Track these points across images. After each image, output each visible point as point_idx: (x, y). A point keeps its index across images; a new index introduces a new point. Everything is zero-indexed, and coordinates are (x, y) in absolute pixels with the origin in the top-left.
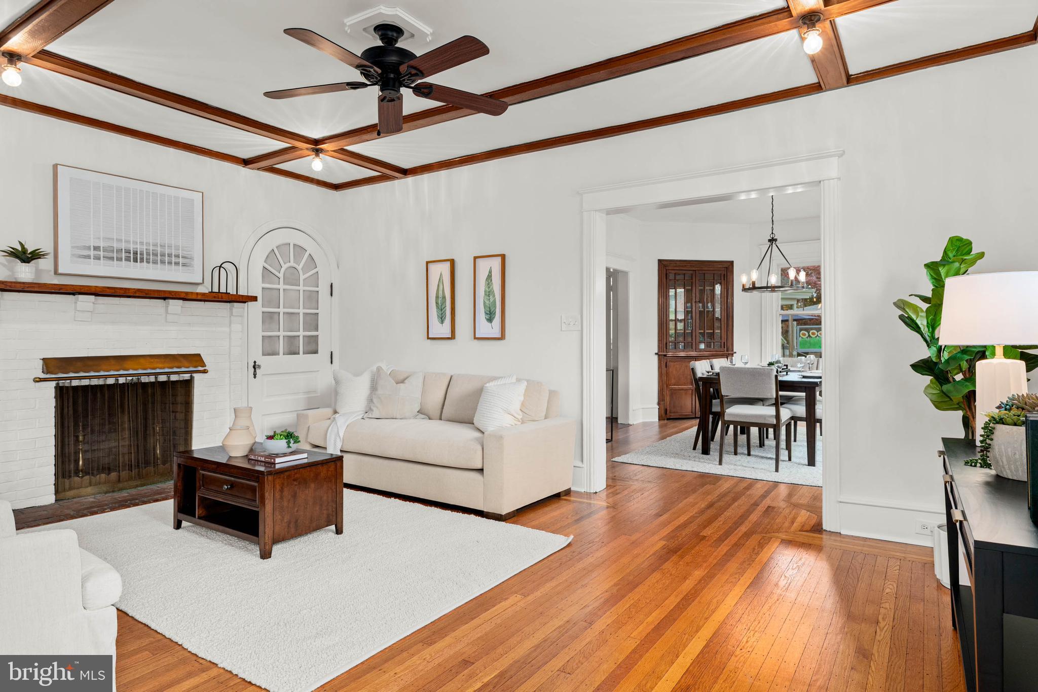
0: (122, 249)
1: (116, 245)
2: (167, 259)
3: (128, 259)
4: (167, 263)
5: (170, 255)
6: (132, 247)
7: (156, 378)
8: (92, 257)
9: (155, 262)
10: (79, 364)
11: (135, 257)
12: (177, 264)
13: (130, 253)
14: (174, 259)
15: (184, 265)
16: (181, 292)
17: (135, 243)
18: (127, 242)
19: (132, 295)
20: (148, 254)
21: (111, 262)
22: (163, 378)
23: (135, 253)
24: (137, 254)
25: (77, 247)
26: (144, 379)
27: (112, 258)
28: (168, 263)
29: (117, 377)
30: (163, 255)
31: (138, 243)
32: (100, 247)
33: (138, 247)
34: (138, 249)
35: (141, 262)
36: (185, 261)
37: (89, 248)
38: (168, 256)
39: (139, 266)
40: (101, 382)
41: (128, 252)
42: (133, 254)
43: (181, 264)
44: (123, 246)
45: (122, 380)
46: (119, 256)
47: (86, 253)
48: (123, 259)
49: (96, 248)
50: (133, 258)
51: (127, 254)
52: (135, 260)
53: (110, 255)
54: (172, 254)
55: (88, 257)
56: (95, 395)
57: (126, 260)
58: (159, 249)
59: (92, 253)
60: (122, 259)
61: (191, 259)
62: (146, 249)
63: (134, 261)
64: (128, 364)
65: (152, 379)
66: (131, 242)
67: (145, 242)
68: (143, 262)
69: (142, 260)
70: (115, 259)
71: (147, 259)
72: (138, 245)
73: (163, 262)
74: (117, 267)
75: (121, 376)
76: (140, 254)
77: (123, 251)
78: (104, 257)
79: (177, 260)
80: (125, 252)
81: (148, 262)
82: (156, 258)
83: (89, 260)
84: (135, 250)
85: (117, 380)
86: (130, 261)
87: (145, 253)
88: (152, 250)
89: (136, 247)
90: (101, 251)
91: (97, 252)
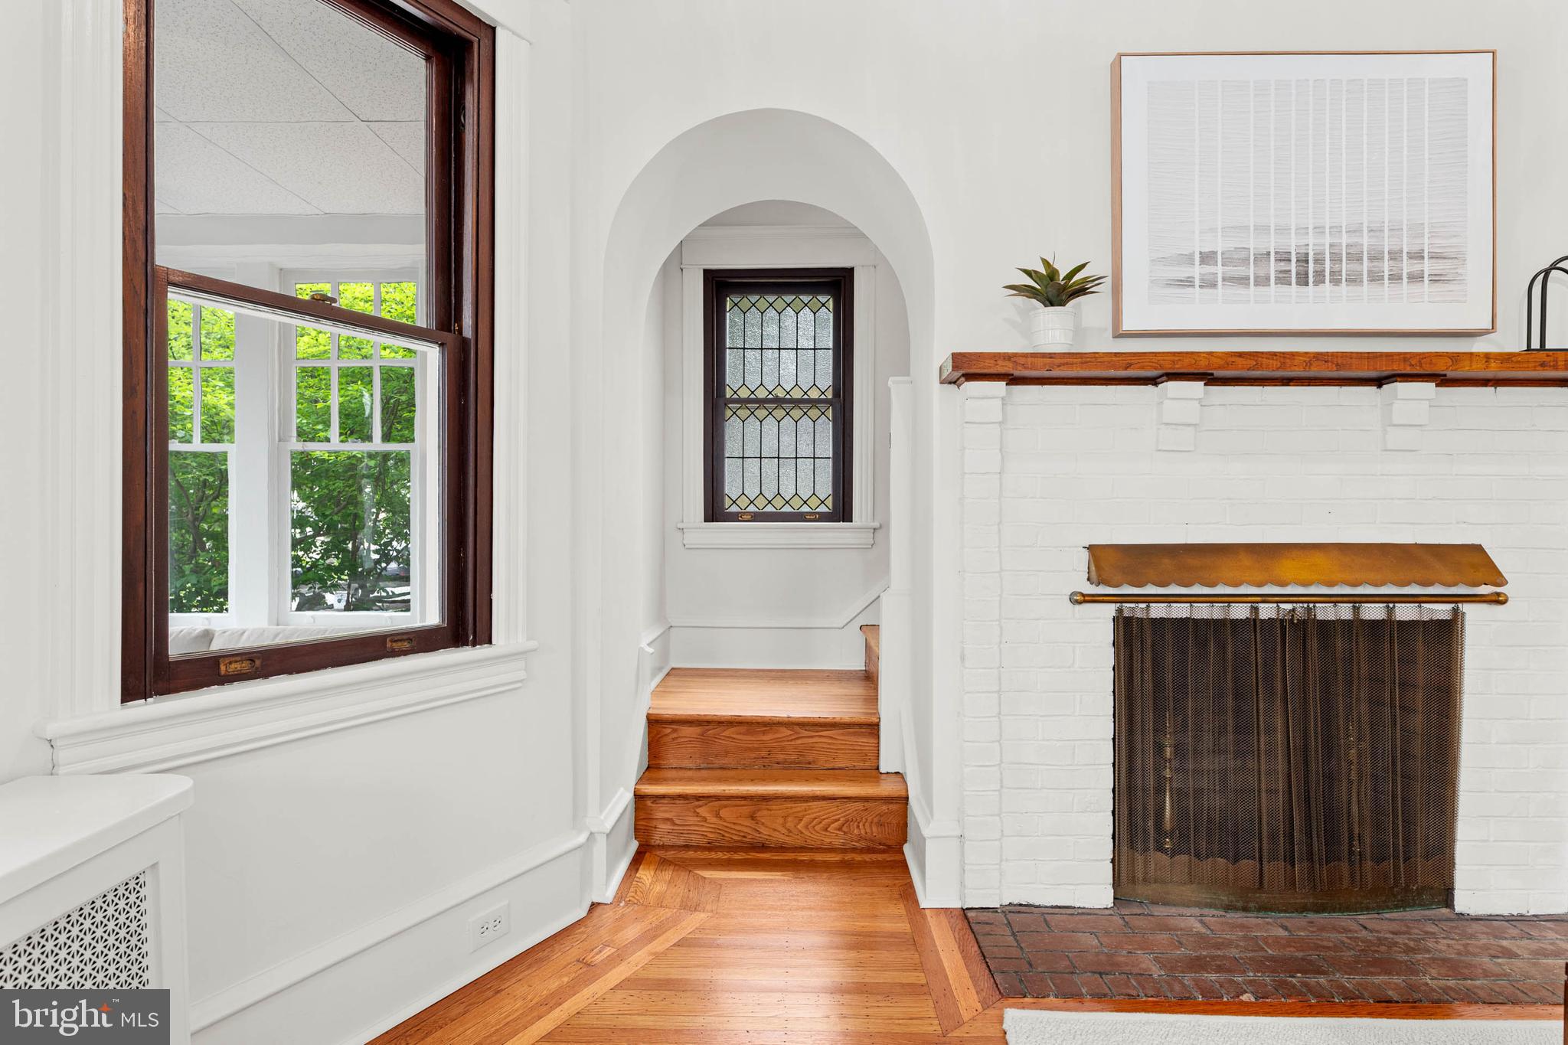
0: (1268, 254)
1: (1254, 244)
2: (1386, 266)
3: (1283, 279)
4: (1386, 277)
5: (1395, 255)
6: (1293, 244)
7: (1356, 610)
8: (1197, 283)
9: (1354, 280)
10: (1167, 563)
11: (1303, 271)
12: (1416, 278)
13: (1289, 260)
14: (1407, 267)
15: (1436, 279)
17: (1301, 230)
18: (1283, 230)
20: (1336, 258)
21: (1240, 291)
22: (1373, 612)
23: (1303, 260)
24: (1307, 261)
25: (1163, 261)
26: (1325, 612)
27: (1243, 281)
28: (1392, 277)
29: (1255, 600)
30: (1375, 257)
31: (1310, 231)
32: (1215, 253)
33: (1311, 242)
34: (1311, 247)
35: (1316, 283)
36: (1440, 266)
37: (1189, 259)
38: (1391, 259)
39: (1311, 293)
40: (1215, 612)
41: (1284, 258)
42: (1298, 262)
43: (1426, 279)
44: (1272, 244)
45: (1267, 611)
46: (1262, 273)
47: (1183, 272)
48: (1272, 280)
49: (1207, 258)
50: (1298, 274)
51: (1282, 264)
52: (1303, 280)
53: (1239, 271)
54: (1401, 252)
55: (1188, 283)
56: (1202, 644)
57: (1278, 281)
58: (1366, 241)
59: (1197, 271)
60: (1268, 279)
61: (1458, 258)
62: (1331, 246)
63: (1298, 283)
64: (1287, 567)
65: (1345, 612)
66: (1293, 231)
67: (1327, 227)
68: (1324, 282)
69: (1320, 279)
70: (1252, 281)
71: (1332, 273)
72: (1311, 234)
73: (1375, 277)
74: (1256, 302)
75: (1266, 598)
76: (1316, 261)
77: (1272, 257)
78: (1224, 279)
79: (1416, 267)
80: (1276, 261)
81: (1336, 282)
82: (1355, 266)
83: (1190, 290)
84: (1303, 251)
85: (1255, 610)
86: (1290, 285)
87: (1327, 256)
88: (1347, 246)
89: (1303, 242)
90: (1219, 264)
91: (1209, 269)
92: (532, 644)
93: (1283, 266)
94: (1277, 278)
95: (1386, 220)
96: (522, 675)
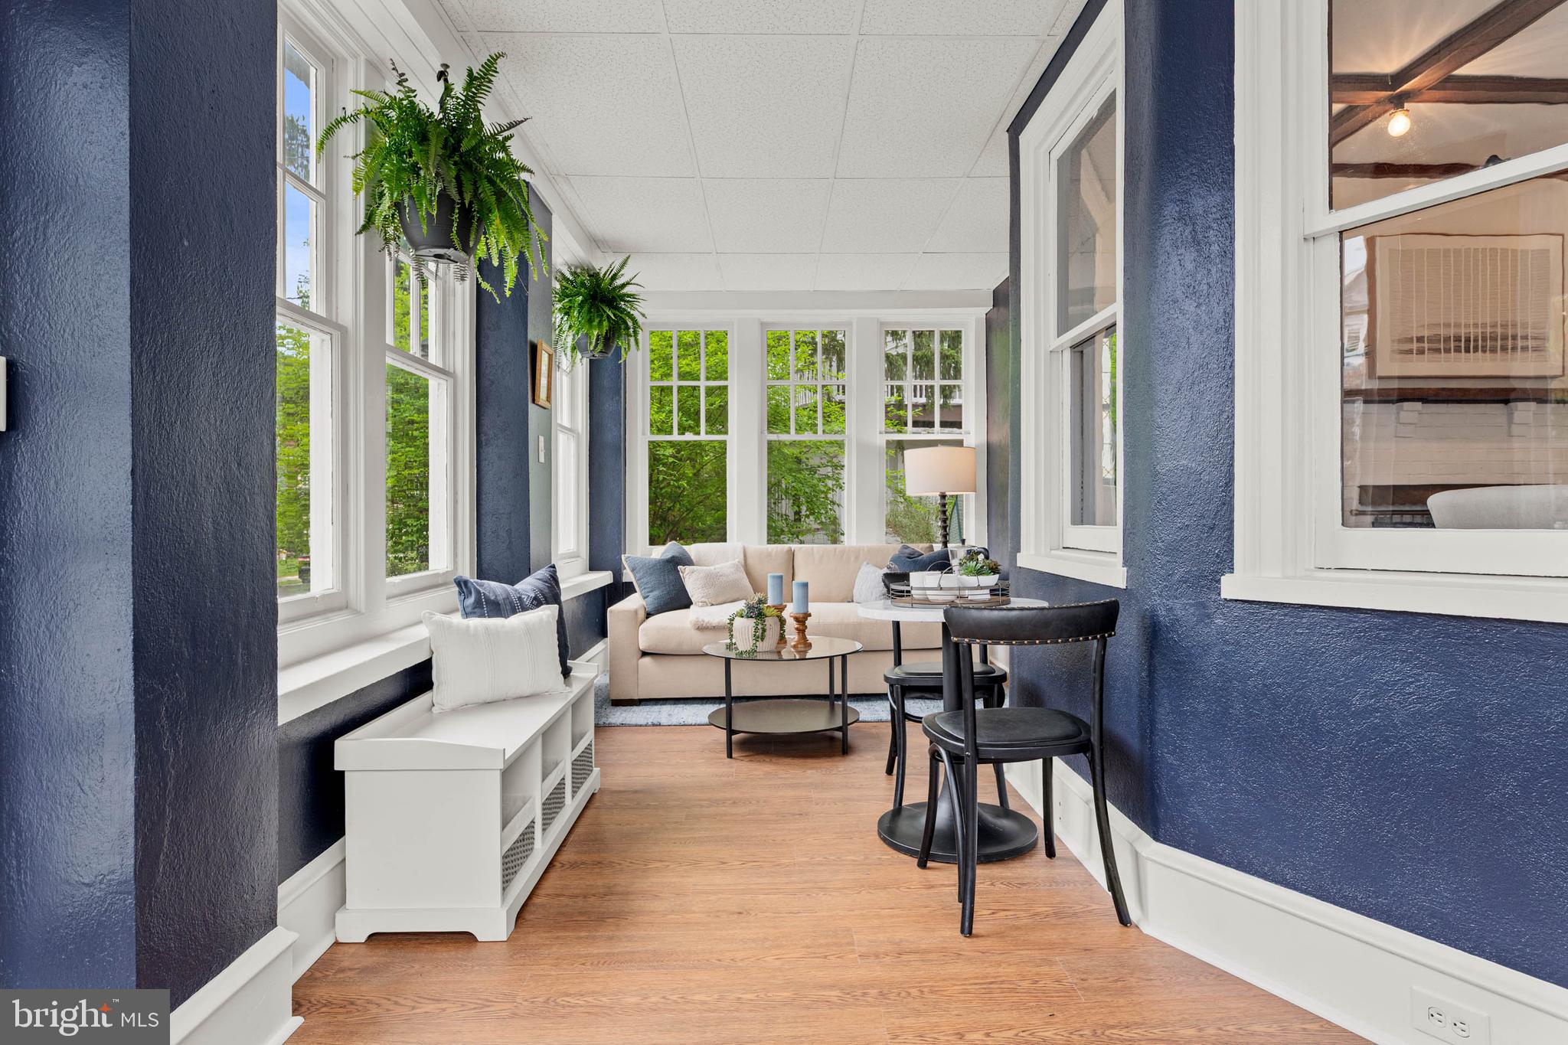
0: (1450, 337)
1: (1442, 332)
2: (1510, 343)
3: (1458, 350)
4: (1509, 348)
5: (1514, 338)
6: (1463, 332)
8: (1415, 352)
9: (1493, 350)
11: (1467, 345)
12: (1524, 349)
13: (1461, 341)
14: (1520, 343)
15: (1535, 350)
17: (1467, 326)
18: (1457, 325)
20: (1485, 340)
21: (1436, 355)
23: (1468, 340)
24: (1470, 341)
25: (1400, 341)
27: (1438, 351)
28: (1512, 349)
30: (1504, 338)
31: (1471, 326)
32: (1424, 337)
33: (1472, 331)
34: (1473, 334)
35: (1474, 352)
36: (1537, 343)
37: (1411, 340)
38: (1512, 339)
39: (1472, 357)
41: (1458, 339)
42: (1465, 341)
43: (1530, 349)
44: (1452, 332)
46: (1447, 347)
47: (1407, 347)
48: (1452, 350)
49: (1420, 339)
50: (1465, 347)
51: (1457, 342)
52: (1468, 350)
53: (1435, 345)
54: (1517, 337)
55: (1410, 352)
57: (1455, 351)
58: (1501, 331)
59: (1415, 346)
60: (1450, 349)
61: (1545, 339)
62: (1484, 333)
63: (1465, 351)
66: (1463, 326)
67: (1480, 323)
68: (1478, 351)
69: (1476, 349)
70: (1442, 351)
71: (1482, 347)
72: (1471, 328)
73: (1504, 349)
74: (1444, 362)
76: (1474, 341)
77: (1452, 338)
78: (1429, 349)
79: (1525, 344)
80: (1454, 341)
81: (1484, 351)
82: (1494, 344)
83: (1411, 355)
84: (1467, 335)
86: (1461, 352)
87: (1481, 339)
88: (1490, 333)
89: (1468, 331)
90: (1426, 342)
91: (1421, 345)
93: (1457, 344)
95: (1510, 321)
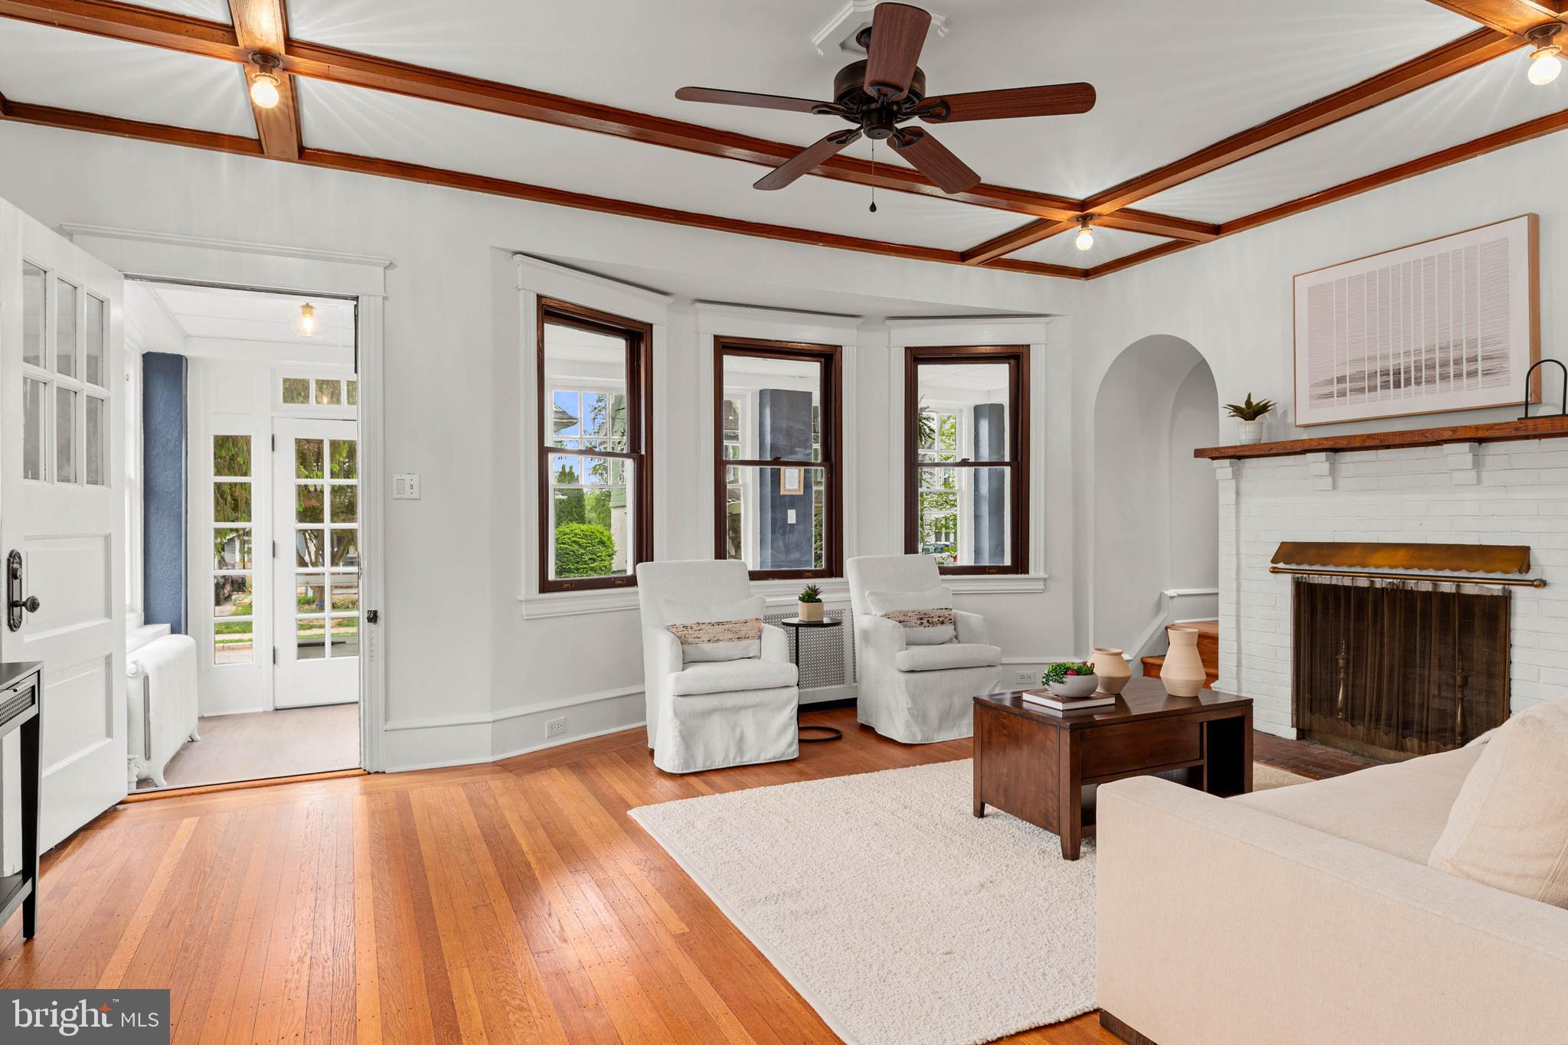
0: (1376, 372)
1: (1367, 368)
2: (1452, 369)
3: (1385, 386)
4: (1452, 376)
5: (1458, 361)
6: (1391, 365)
7: (1435, 586)
8: (1336, 395)
9: (1431, 381)
11: (1397, 379)
12: (1472, 374)
13: (1389, 374)
14: (1465, 368)
15: (1487, 373)
16: (1444, 429)
17: (1395, 356)
18: (1385, 357)
19: (1358, 445)
20: (1418, 369)
21: (1360, 396)
22: (1447, 588)
23: (1397, 373)
24: (1400, 373)
25: (1318, 385)
26: (1411, 584)
27: (1362, 390)
28: (1456, 376)
29: (1369, 576)
30: (1445, 364)
31: (1402, 355)
32: (1345, 376)
33: (1402, 362)
34: (1401, 364)
35: (1405, 386)
36: (1489, 364)
37: (1331, 382)
38: (1455, 364)
39: (1404, 392)
41: (1385, 373)
42: (1394, 374)
43: (1480, 373)
44: (1378, 366)
45: (1379, 583)
46: (1373, 384)
47: (1326, 390)
48: (1379, 386)
49: (1341, 380)
50: (1394, 382)
51: (1385, 377)
52: (1397, 385)
53: (1359, 385)
54: (1462, 358)
55: (1330, 395)
58: (1437, 356)
59: (1335, 388)
60: (1377, 387)
61: (1504, 357)
62: (1415, 362)
63: (1395, 387)
64: (1378, 558)
65: (1426, 587)
66: (1390, 357)
67: (1412, 350)
68: (1410, 384)
69: (1408, 383)
70: (1368, 390)
71: (1416, 378)
72: (1401, 358)
73: (1444, 377)
74: (1370, 401)
75: (1375, 575)
76: (1405, 373)
77: (1379, 374)
78: (1350, 391)
79: (1473, 367)
80: (1381, 375)
81: (1419, 383)
82: (1431, 372)
83: (1331, 399)
84: (1397, 367)
85: (1372, 582)
86: (1389, 388)
87: (1413, 369)
88: (1426, 360)
89: (1397, 362)
90: (1348, 382)
91: (1342, 386)
92: (1046, 576)
93: (1385, 378)
94: (1381, 386)
95: (1451, 340)
96: (1043, 587)
